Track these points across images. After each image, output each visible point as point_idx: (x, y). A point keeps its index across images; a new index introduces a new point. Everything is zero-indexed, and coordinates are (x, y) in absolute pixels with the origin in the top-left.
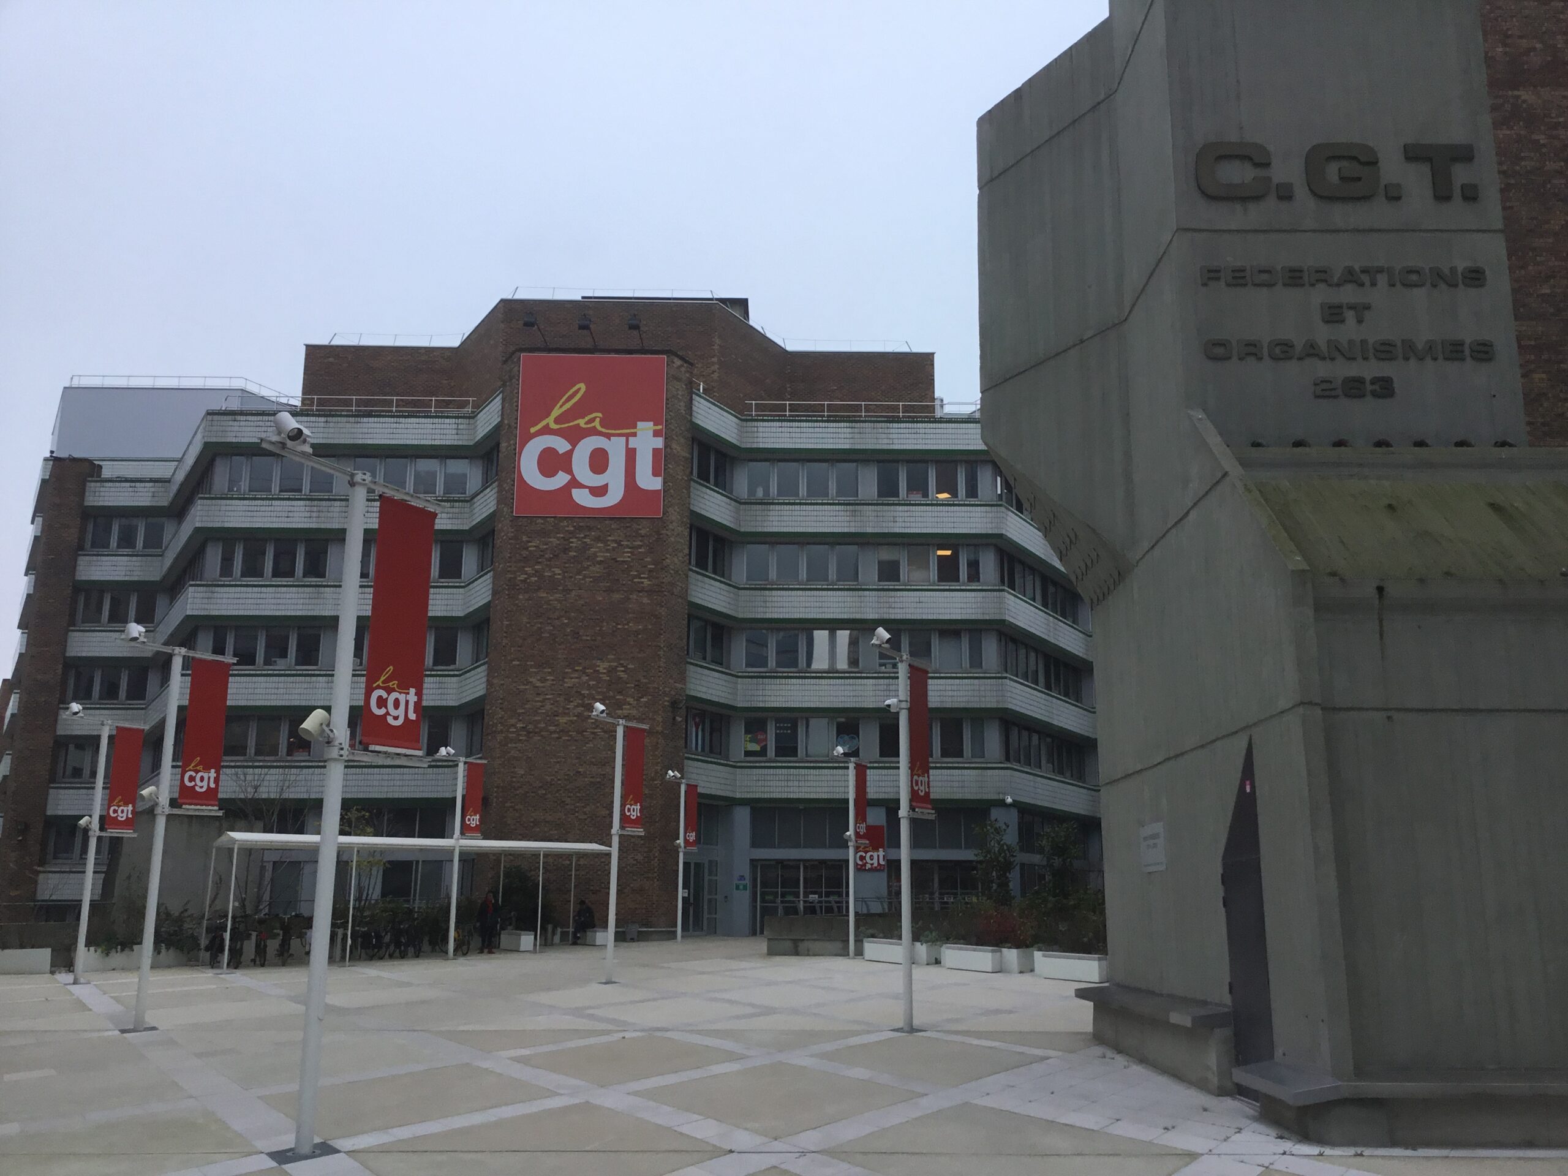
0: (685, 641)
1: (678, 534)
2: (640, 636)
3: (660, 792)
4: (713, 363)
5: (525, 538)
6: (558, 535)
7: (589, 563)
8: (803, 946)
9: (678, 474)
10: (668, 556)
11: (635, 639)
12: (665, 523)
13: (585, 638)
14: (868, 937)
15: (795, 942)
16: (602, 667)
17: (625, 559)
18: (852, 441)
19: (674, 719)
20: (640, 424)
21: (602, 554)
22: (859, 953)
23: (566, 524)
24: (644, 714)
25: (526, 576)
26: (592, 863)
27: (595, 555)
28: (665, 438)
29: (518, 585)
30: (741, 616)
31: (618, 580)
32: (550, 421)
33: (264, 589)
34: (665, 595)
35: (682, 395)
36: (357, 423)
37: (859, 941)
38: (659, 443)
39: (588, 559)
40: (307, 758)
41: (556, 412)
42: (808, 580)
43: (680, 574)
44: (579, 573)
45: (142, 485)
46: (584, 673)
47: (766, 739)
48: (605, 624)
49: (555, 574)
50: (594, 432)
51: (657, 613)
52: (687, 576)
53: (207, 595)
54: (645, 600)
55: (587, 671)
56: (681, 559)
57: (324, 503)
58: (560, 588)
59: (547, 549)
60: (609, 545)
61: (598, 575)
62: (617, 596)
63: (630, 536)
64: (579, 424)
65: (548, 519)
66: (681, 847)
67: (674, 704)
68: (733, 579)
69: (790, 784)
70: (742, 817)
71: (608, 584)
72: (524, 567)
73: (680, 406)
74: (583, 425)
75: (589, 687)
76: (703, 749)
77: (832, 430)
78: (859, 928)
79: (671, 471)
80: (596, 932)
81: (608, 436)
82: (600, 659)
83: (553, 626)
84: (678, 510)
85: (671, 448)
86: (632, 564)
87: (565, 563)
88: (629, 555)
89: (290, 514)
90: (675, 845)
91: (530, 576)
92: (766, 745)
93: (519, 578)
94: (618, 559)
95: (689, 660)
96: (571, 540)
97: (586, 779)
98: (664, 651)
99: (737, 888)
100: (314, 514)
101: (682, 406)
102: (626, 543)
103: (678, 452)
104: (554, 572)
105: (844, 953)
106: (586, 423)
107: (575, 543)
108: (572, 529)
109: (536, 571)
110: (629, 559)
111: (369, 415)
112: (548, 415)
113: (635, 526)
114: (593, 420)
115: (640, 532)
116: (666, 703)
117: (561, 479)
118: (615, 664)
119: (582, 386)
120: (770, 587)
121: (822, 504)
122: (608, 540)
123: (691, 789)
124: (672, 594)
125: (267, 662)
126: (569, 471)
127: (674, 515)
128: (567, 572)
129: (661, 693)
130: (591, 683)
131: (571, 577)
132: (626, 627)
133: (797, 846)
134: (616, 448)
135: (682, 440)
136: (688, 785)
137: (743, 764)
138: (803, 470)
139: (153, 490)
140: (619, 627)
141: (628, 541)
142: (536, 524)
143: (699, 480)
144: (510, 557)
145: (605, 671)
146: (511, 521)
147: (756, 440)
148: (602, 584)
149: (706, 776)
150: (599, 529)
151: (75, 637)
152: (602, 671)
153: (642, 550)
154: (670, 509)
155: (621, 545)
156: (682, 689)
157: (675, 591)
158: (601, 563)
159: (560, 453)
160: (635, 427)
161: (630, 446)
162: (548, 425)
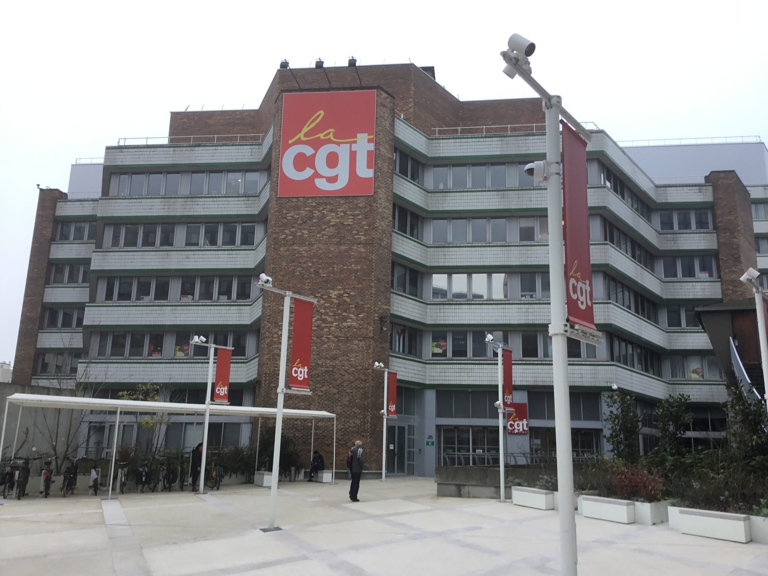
0: (390, 277)
1: (385, 207)
2: (359, 273)
3: (372, 378)
4: (410, 103)
5: (285, 211)
6: (306, 209)
7: (325, 226)
8: (465, 490)
9: (385, 168)
10: (377, 220)
11: (355, 275)
12: (375, 199)
13: (322, 275)
14: (515, 485)
15: (459, 486)
16: (334, 294)
17: (350, 223)
18: (501, 149)
19: (382, 329)
20: (358, 135)
21: (334, 220)
22: (508, 496)
23: (311, 201)
24: (361, 325)
25: (285, 236)
26: (326, 425)
27: (329, 221)
28: (376, 144)
29: (280, 242)
30: (429, 264)
31: (344, 237)
32: (301, 135)
33: (135, 253)
34: (375, 246)
35: (387, 117)
36: (193, 150)
37: (508, 488)
38: (371, 147)
39: (324, 224)
41: (305, 129)
42: (472, 242)
43: (386, 233)
44: (319, 233)
46: (322, 298)
47: (446, 346)
48: (336, 266)
49: (304, 234)
50: (329, 141)
51: (370, 258)
52: (391, 235)
53: (103, 257)
54: (363, 250)
55: (324, 297)
56: (386, 223)
57: (172, 200)
58: (306, 243)
59: (298, 218)
60: (339, 214)
61: (332, 234)
62: (343, 248)
63: (352, 208)
64: (319, 137)
65: (300, 199)
66: (384, 415)
67: (382, 319)
68: (424, 241)
69: (462, 374)
70: (430, 397)
71: (338, 240)
72: (284, 230)
73: (386, 124)
74: (322, 137)
75: (325, 308)
76: (404, 351)
77: (488, 143)
78: (508, 478)
79: (380, 165)
81: (338, 144)
82: (332, 289)
83: (303, 268)
84: (384, 191)
85: (380, 151)
86: (354, 226)
87: (310, 227)
88: (352, 220)
89: (152, 207)
90: (381, 413)
91: (288, 235)
92: (446, 349)
93: (280, 237)
94: (345, 223)
95: (392, 291)
96: (314, 212)
97: (323, 369)
98: (375, 283)
99: (428, 444)
100: (166, 207)
101: (387, 123)
102: (350, 213)
103: (385, 154)
104: (303, 232)
105: (497, 496)
106: (324, 136)
107: (317, 214)
108: (315, 204)
109: (292, 232)
110: (352, 223)
111: (199, 146)
112: (300, 132)
113: (355, 201)
114: (328, 134)
115: (359, 205)
116: (376, 318)
117: (308, 173)
118: (342, 292)
119: (322, 112)
120: (448, 245)
121: (482, 191)
122: (338, 211)
123: (392, 375)
124: (381, 246)
125: (138, 298)
126: (313, 167)
127: (382, 194)
128: (311, 233)
129: (372, 311)
130: (327, 305)
131: (314, 236)
132: (349, 267)
133: (467, 416)
134: (343, 152)
135: (387, 146)
136: (389, 373)
137: (431, 362)
138: (469, 171)
139: (92, 205)
140: (345, 267)
141: (351, 211)
142: (292, 202)
143: (400, 174)
144: (275, 224)
145: (336, 297)
146: (276, 201)
147: (438, 151)
148: (334, 240)
149: (405, 368)
150: (332, 204)
151: (48, 291)
152: (333, 297)
153: (360, 217)
154: (379, 190)
155: (347, 214)
156: (388, 309)
157: (382, 244)
158: (333, 226)
159: (308, 155)
160: (356, 137)
161: (353, 150)
162: (300, 138)
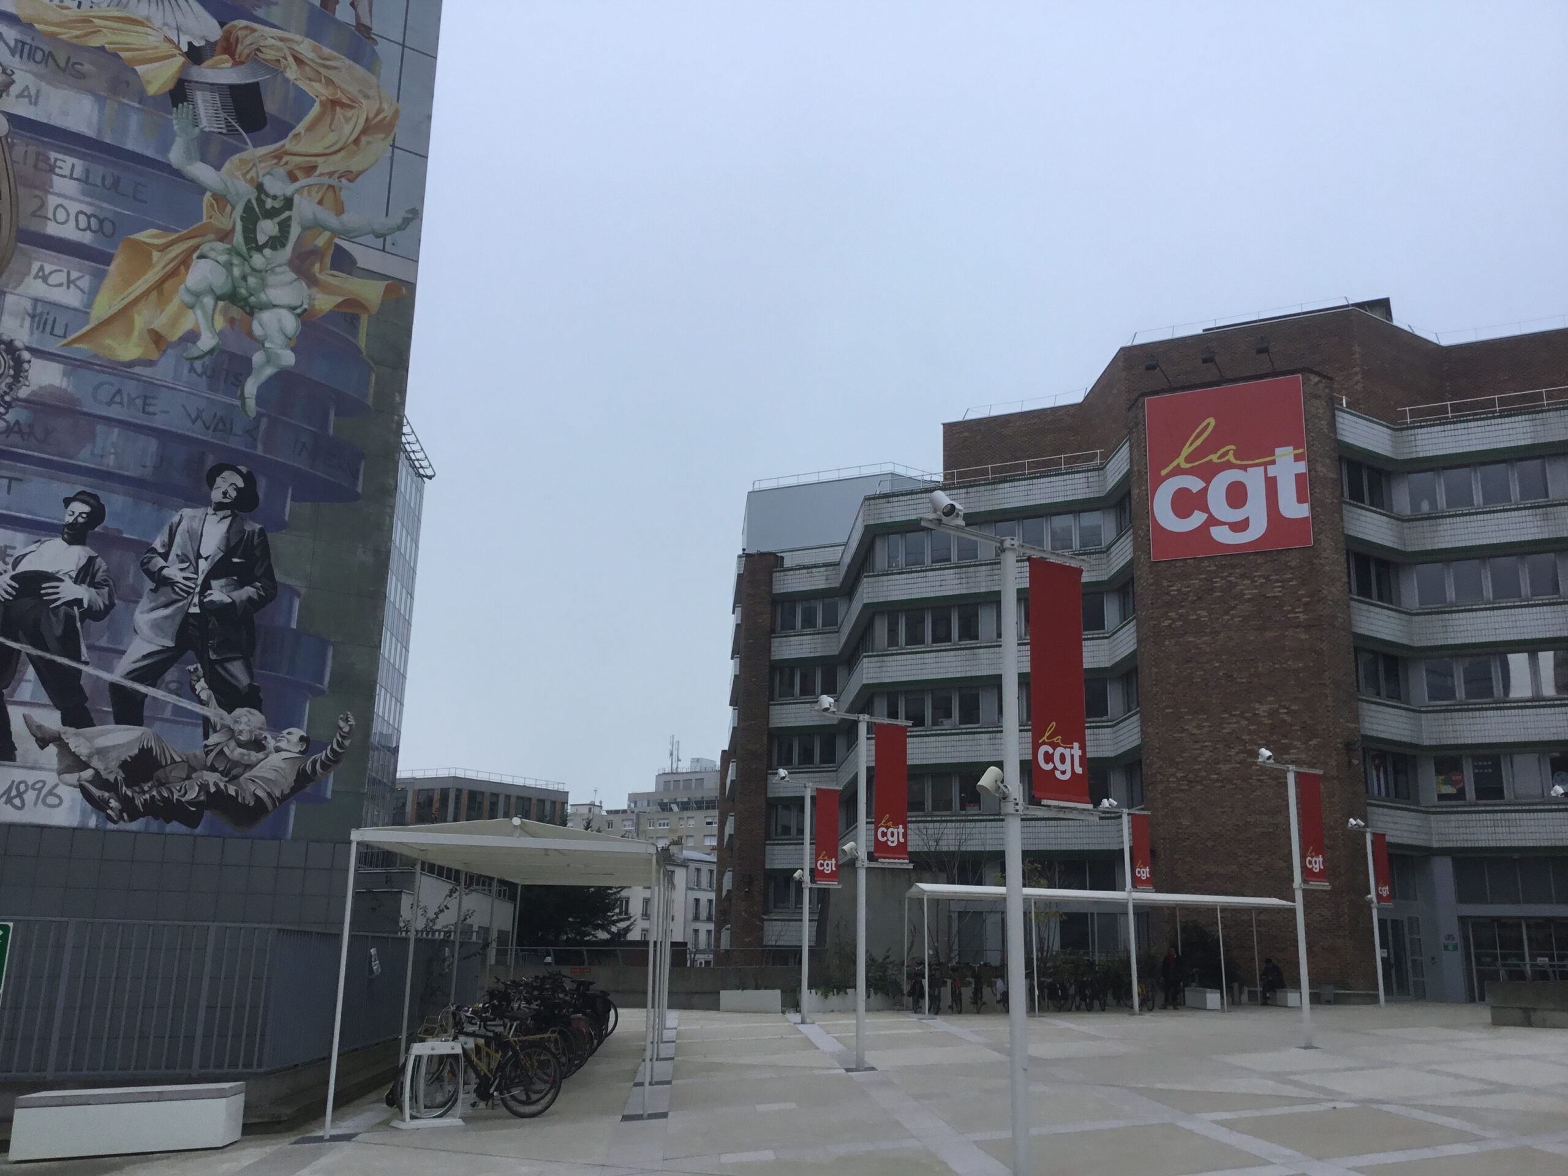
0: (1353, 676)
1: (1334, 562)
2: (1301, 675)
3: (1343, 842)
4: (1356, 374)
5: (1165, 583)
6: (1200, 577)
7: (1236, 602)
8: (1535, 1016)
9: (1327, 498)
10: (1324, 586)
11: (1295, 678)
12: (1317, 551)
13: (1239, 680)
15: (1526, 1011)
16: (1262, 709)
17: (1276, 594)
18: (1533, 435)
19: (1350, 762)
20: (1279, 451)
21: (1250, 591)
23: (1207, 564)
24: (1315, 758)
25: (1170, 621)
27: (1242, 594)
28: (1309, 462)
29: (1163, 631)
30: (1417, 644)
31: (1270, 617)
32: (1181, 461)
33: (926, 655)
34: (1326, 629)
35: (1323, 413)
38: (1302, 467)
39: (1234, 598)
40: (978, 812)
41: (1186, 451)
42: (1495, 598)
43: (1340, 605)
44: (1226, 613)
45: (818, 569)
46: (1243, 717)
47: (1462, 780)
48: (1260, 664)
49: (1202, 617)
50: (1229, 466)
51: (1318, 648)
52: (1349, 607)
53: (879, 664)
54: (1304, 636)
55: (1246, 715)
56: (1340, 588)
57: (972, 569)
58: (1207, 631)
59: (1189, 592)
60: (1256, 581)
61: (1248, 613)
62: (1269, 635)
63: (1278, 569)
64: (1211, 460)
65: (1188, 561)
66: (1373, 902)
67: (1349, 747)
68: (1403, 605)
70: (1443, 871)
71: (1259, 622)
72: (1168, 613)
74: (1215, 460)
75: (1250, 732)
76: (1387, 794)
77: (1506, 426)
79: (1319, 496)
80: (1286, 992)
81: (1244, 468)
82: (1258, 702)
83: (1205, 671)
84: (1331, 536)
85: (1315, 471)
86: (1284, 599)
87: (1210, 604)
88: (1280, 589)
89: (944, 583)
90: (1366, 900)
91: (1174, 621)
92: (1463, 787)
93: (1163, 624)
94: (1268, 595)
95: (1360, 697)
96: (1214, 580)
97: (1257, 830)
98: (1331, 689)
99: (1446, 948)
100: (964, 581)
101: (1324, 425)
102: (1275, 577)
103: (1324, 474)
104: (1199, 614)
106: (1219, 458)
107: (1218, 583)
108: (1215, 568)
109: (1181, 615)
110: (1281, 594)
111: (1004, 480)
112: (1179, 455)
113: (1283, 558)
114: (1226, 453)
115: (1289, 564)
116: (1339, 745)
117: (1197, 519)
118: (1277, 706)
119: (1212, 421)
120: (1449, 609)
121: (1504, 511)
122: (1255, 576)
123: (1378, 838)
124: (1334, 627)
125: (935, 723)
126: (1205, 509)
127: (1327, 542)
128: (1213, 614)
129: (1331, 734)
130: (1252, 727)
131: (1218, 619)
132: (1284, 666)
133: (1515, 901)
134: (1253, 479)
135: (1327, 461)
136: (1374, 834)
137: (1438, 810)
138: (1476, 475)
139: (825, 573)
140: (1277, 666)
141: (1277, 575)
142: (1176, 567)
143: (1352, 502)
144: (1152, 604)
145: (1266, 714)
146: (1150, 567)
147: (1414, 449)
148: (1253, 623)
149: (1395, 823)
150: (1244, 566)
151: (775, 710)
152: (1262, 714)
153: (1294, 583)
154: (1322, 537)
155: (1270, 580)
156: (1356, 728)
157: (1336, 623)
158: (1249, 600)
159: (1194, 491)
160: (1274, 454)
161: (1269, 475)
162: (1178, 465)
